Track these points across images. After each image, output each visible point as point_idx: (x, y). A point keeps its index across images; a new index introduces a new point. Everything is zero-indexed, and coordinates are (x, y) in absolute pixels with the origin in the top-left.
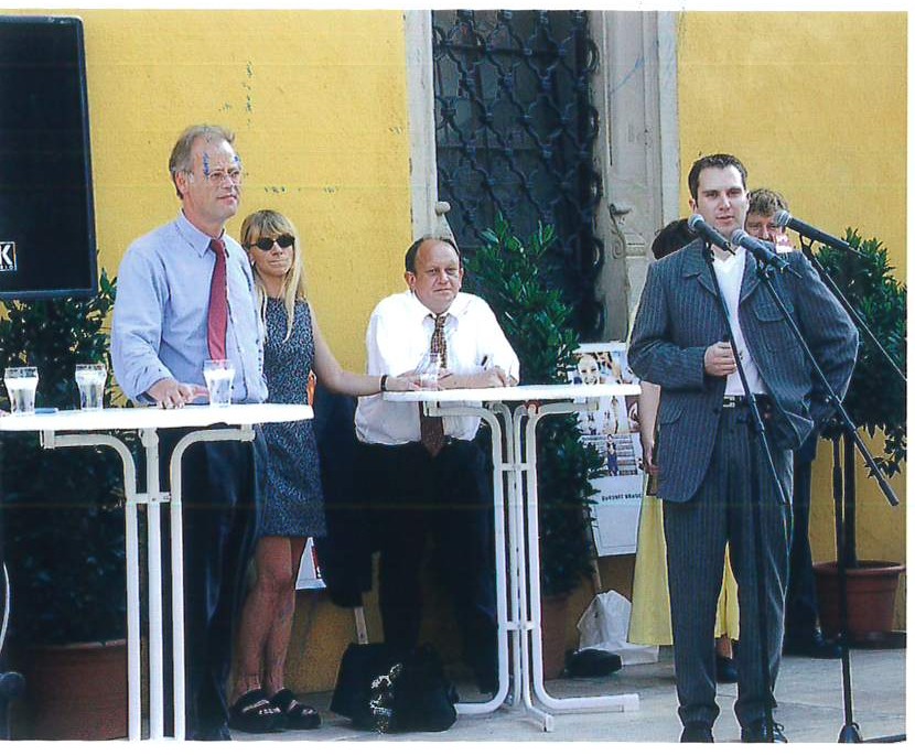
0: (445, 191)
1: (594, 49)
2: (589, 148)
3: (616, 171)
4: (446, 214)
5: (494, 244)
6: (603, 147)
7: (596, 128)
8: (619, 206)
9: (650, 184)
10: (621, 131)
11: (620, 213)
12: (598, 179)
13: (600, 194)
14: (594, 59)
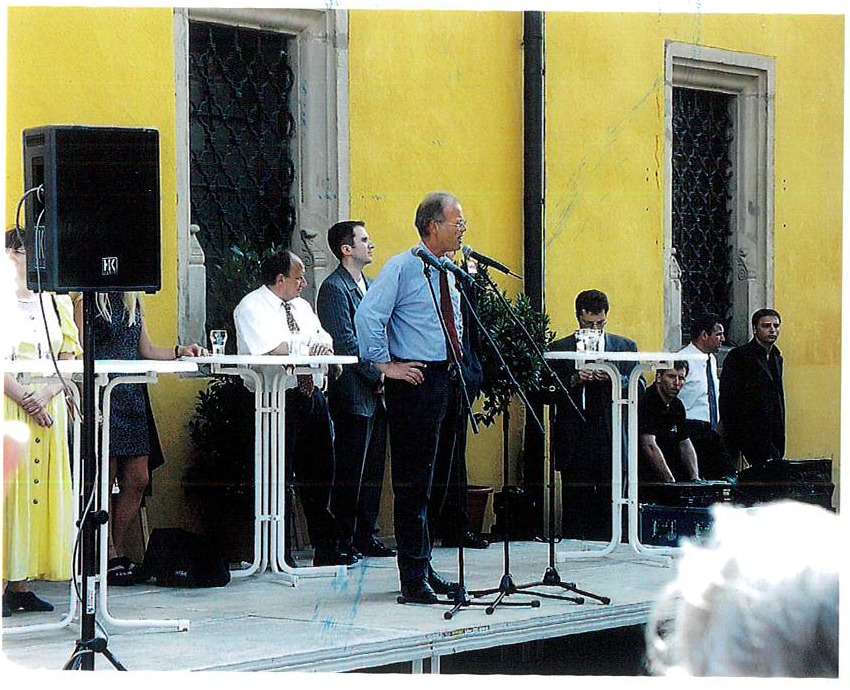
0: (195, 218)
1: (292, 120)
2: (288, 190)
3: (306, 206)
4: (196, 234)
5: (240, 256)
6: (296, 191)
7: (292, 176)
8: (310, 232)
9: (330, 216)
10: (311, 179)
11: (309, 237)
12: (292, 211)
13: (294, 223)
14: (291, 128)
